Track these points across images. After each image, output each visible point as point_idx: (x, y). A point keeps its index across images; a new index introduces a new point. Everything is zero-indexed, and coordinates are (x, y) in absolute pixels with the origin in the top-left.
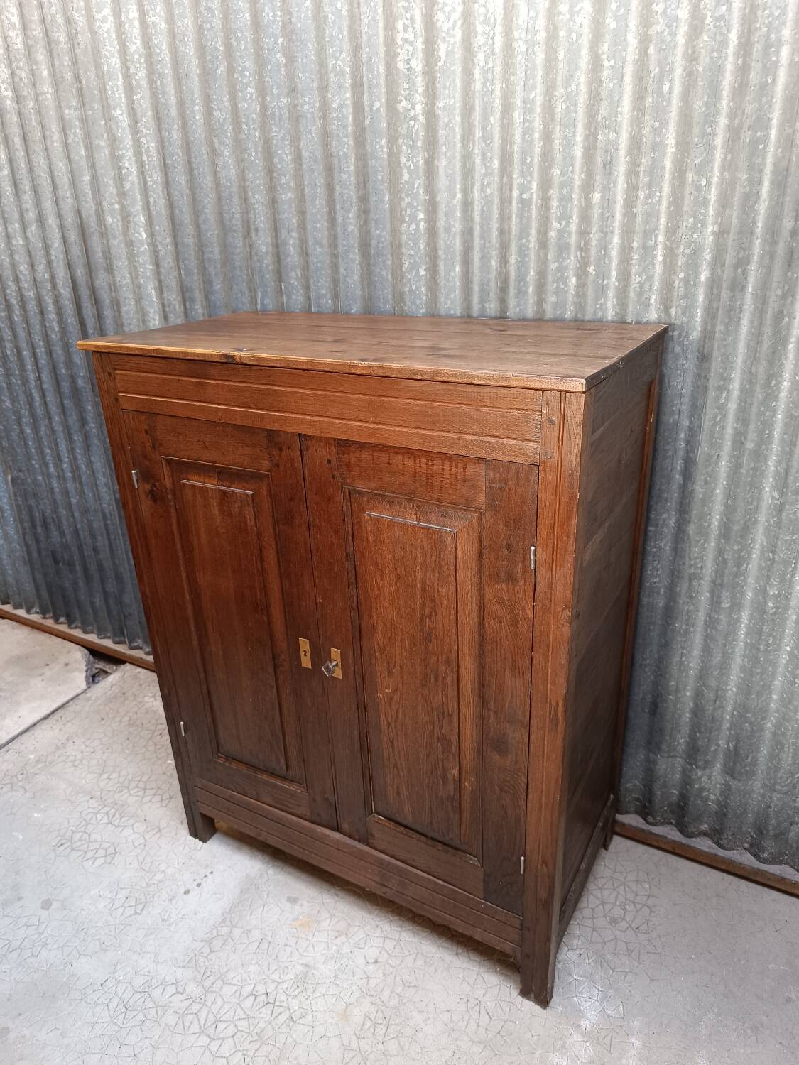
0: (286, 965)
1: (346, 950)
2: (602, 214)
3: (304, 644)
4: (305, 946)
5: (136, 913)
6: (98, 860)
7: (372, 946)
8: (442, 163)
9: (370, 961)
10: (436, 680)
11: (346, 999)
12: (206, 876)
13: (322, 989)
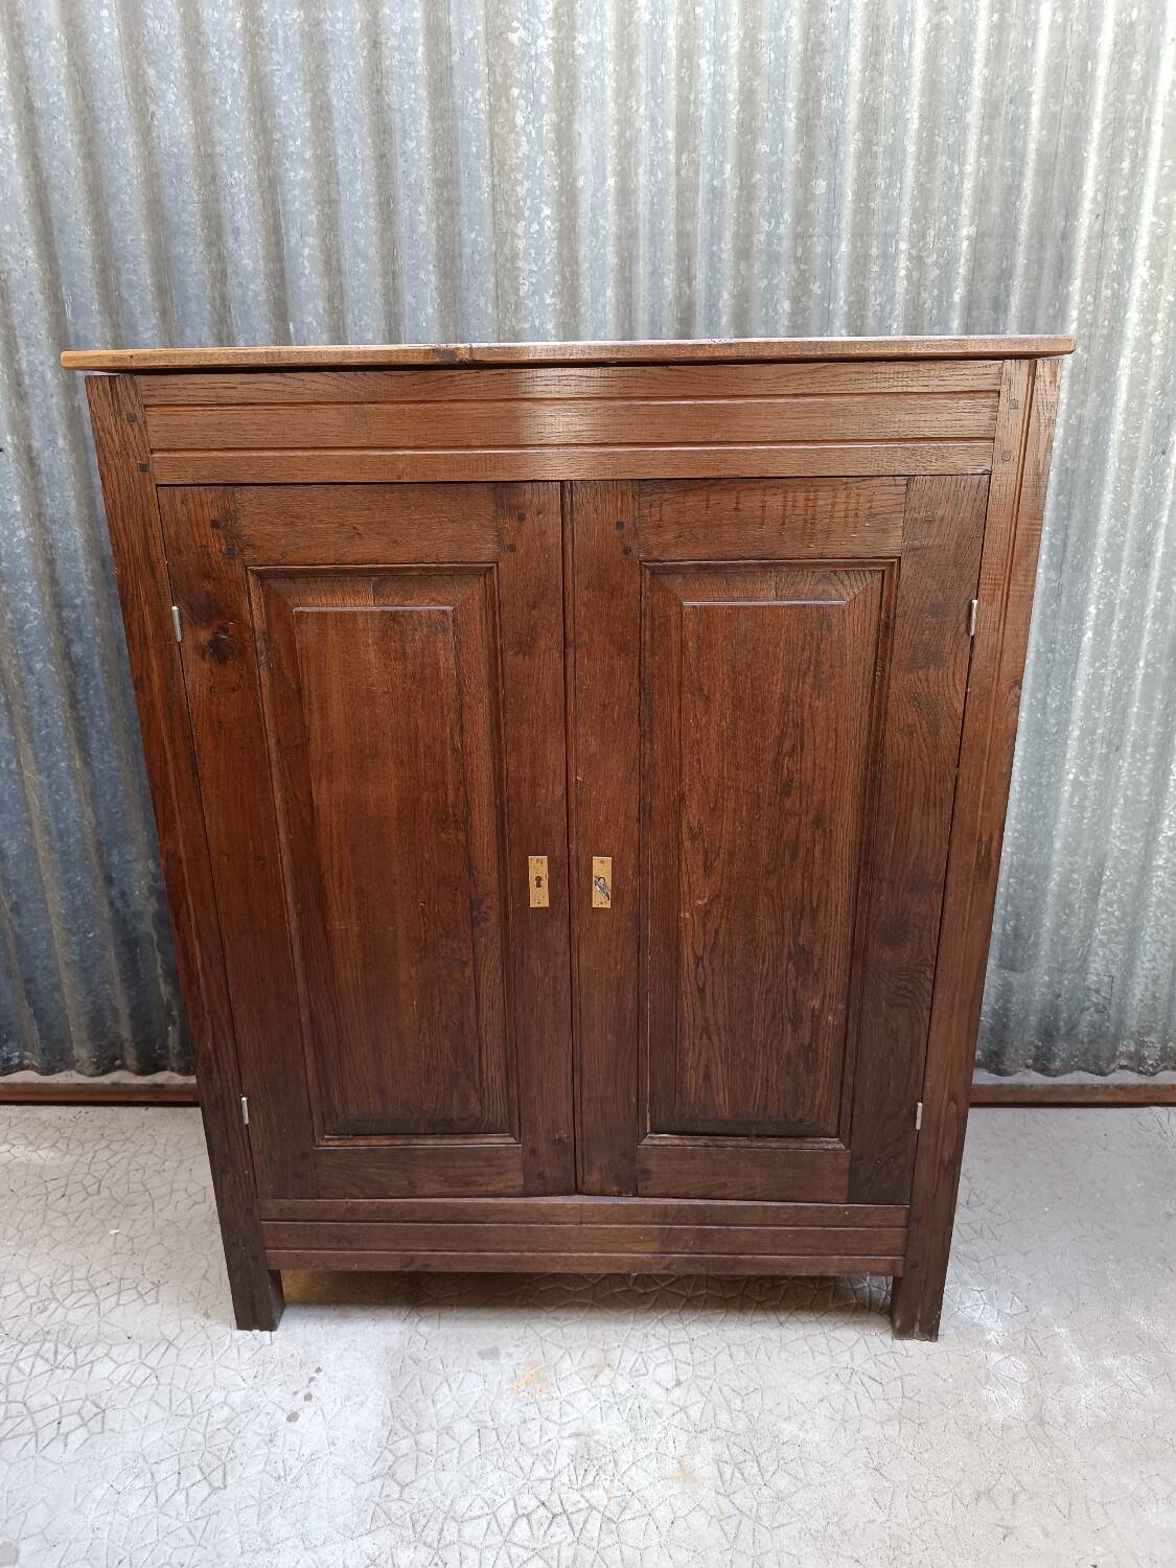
0: (546, 1447)
1: (623, 1386)
2: (828, 209)
3: (538, 866)
4: (556, 1409)
5: (214, 1490)
6: (71, 1437)
7: (657, 1365)
8: (584, 130)
9: (669, 1386)
10: (794, 856)
11: (671, 1452)
12: (311, 1379)
13: (625, 1458)
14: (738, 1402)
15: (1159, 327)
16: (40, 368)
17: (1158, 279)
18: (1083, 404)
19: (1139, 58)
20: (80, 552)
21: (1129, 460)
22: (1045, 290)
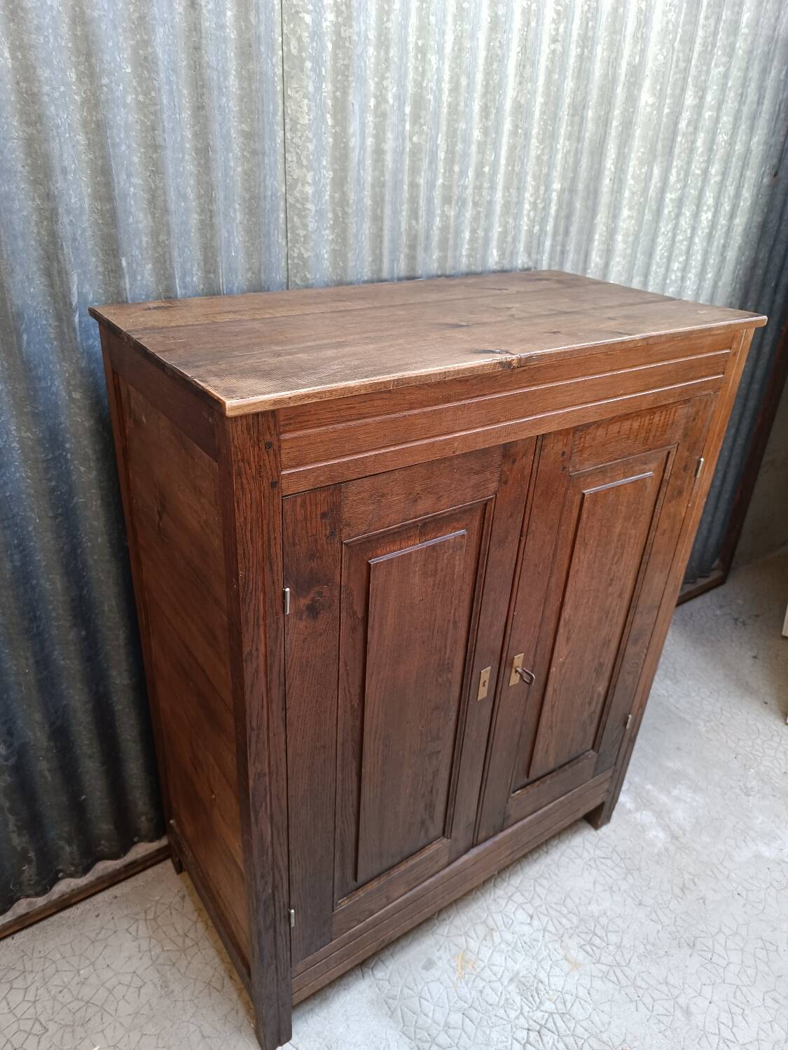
3: (486, 674)
4: (490, 973)
7: (514, 913)
9: (529, 921)
11: (559, 957)
14: (564, 908)
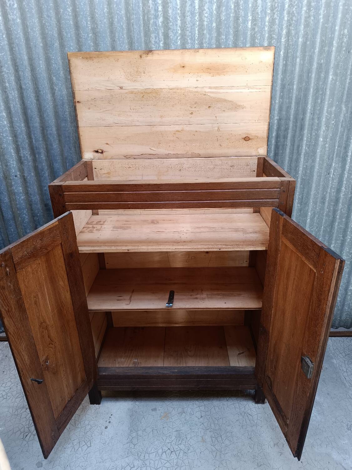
1: (188, 418)
7: (196, 412)
9: (199, 418)
12: (110, 417)
14: (216, 421)
15: (328, 143)
16: (26, 155)
17: (328, 130)
18: (307, 162)
19: (323, 73)
20: (39, 202)
21: (320, 176)
22: (297, 133)
